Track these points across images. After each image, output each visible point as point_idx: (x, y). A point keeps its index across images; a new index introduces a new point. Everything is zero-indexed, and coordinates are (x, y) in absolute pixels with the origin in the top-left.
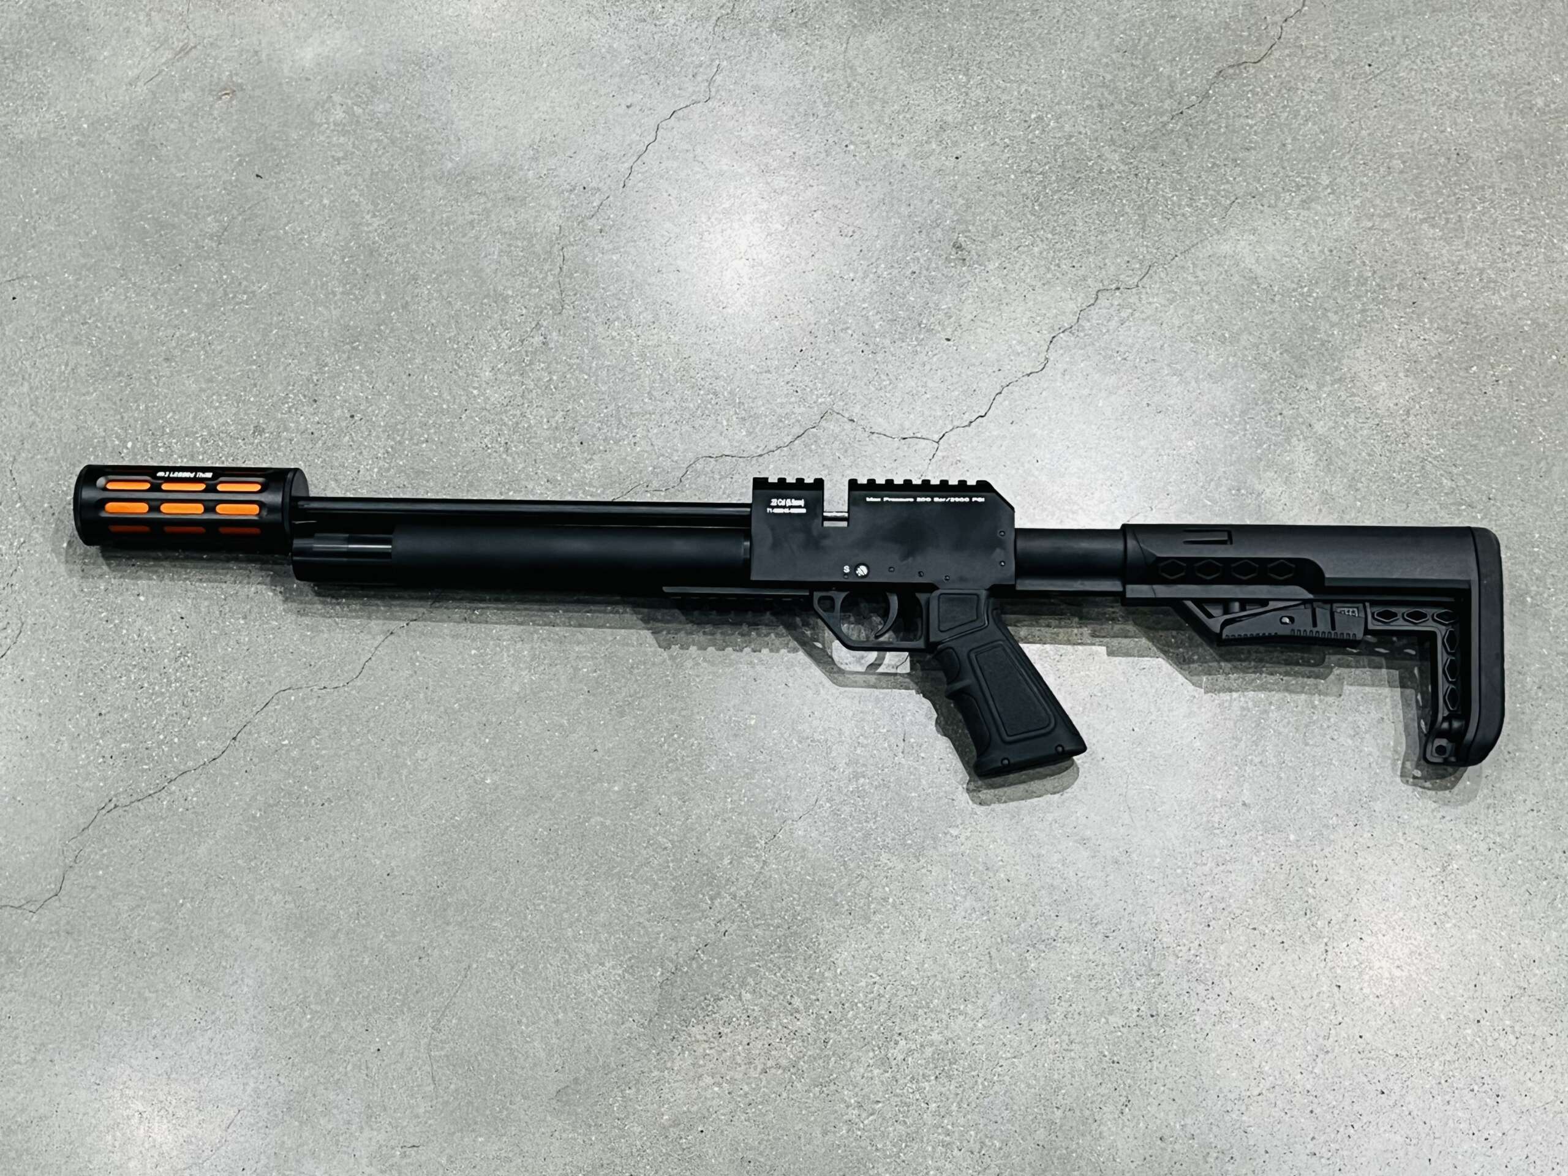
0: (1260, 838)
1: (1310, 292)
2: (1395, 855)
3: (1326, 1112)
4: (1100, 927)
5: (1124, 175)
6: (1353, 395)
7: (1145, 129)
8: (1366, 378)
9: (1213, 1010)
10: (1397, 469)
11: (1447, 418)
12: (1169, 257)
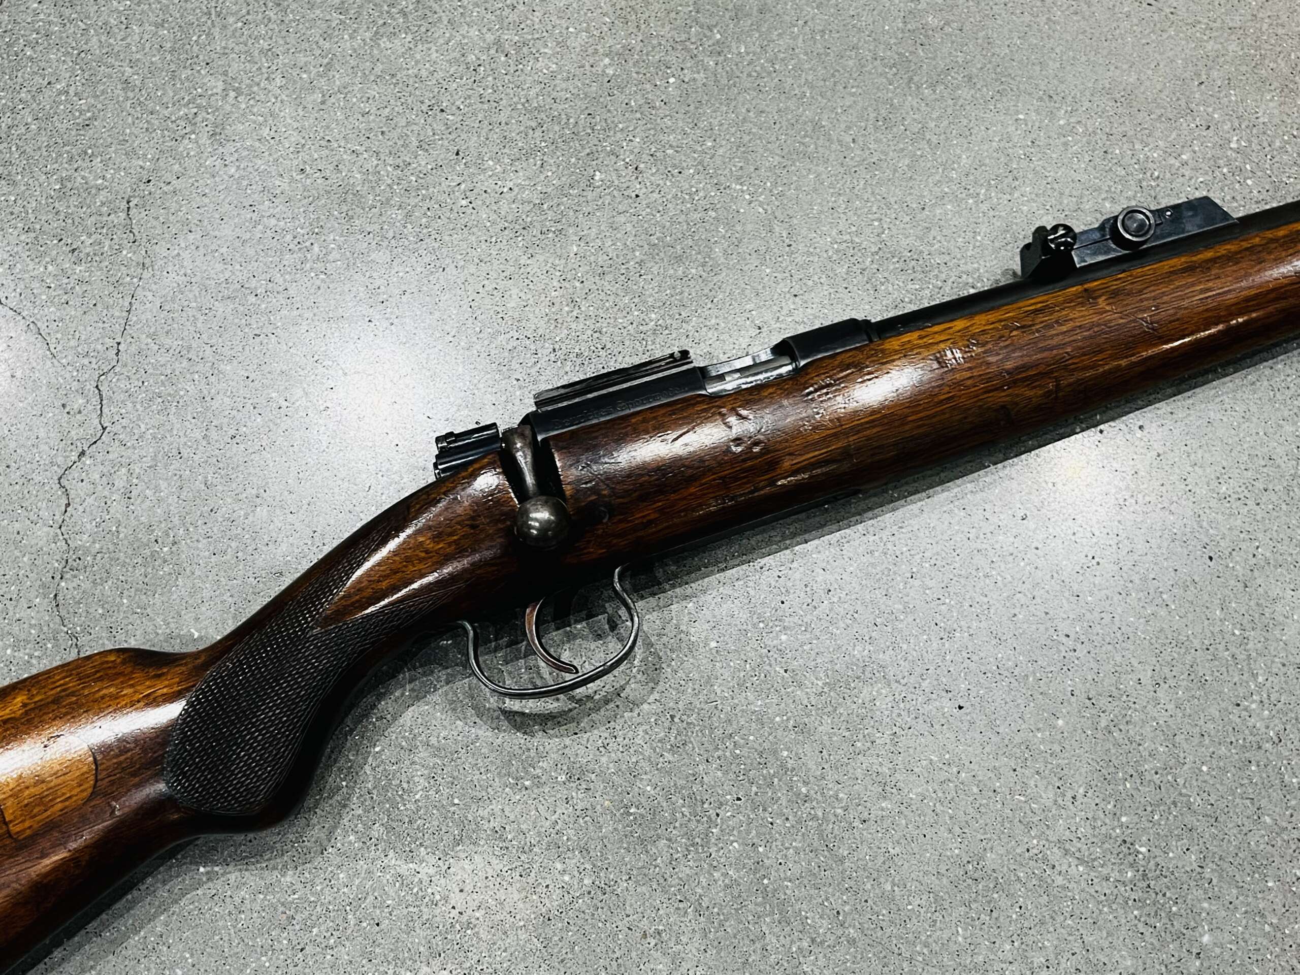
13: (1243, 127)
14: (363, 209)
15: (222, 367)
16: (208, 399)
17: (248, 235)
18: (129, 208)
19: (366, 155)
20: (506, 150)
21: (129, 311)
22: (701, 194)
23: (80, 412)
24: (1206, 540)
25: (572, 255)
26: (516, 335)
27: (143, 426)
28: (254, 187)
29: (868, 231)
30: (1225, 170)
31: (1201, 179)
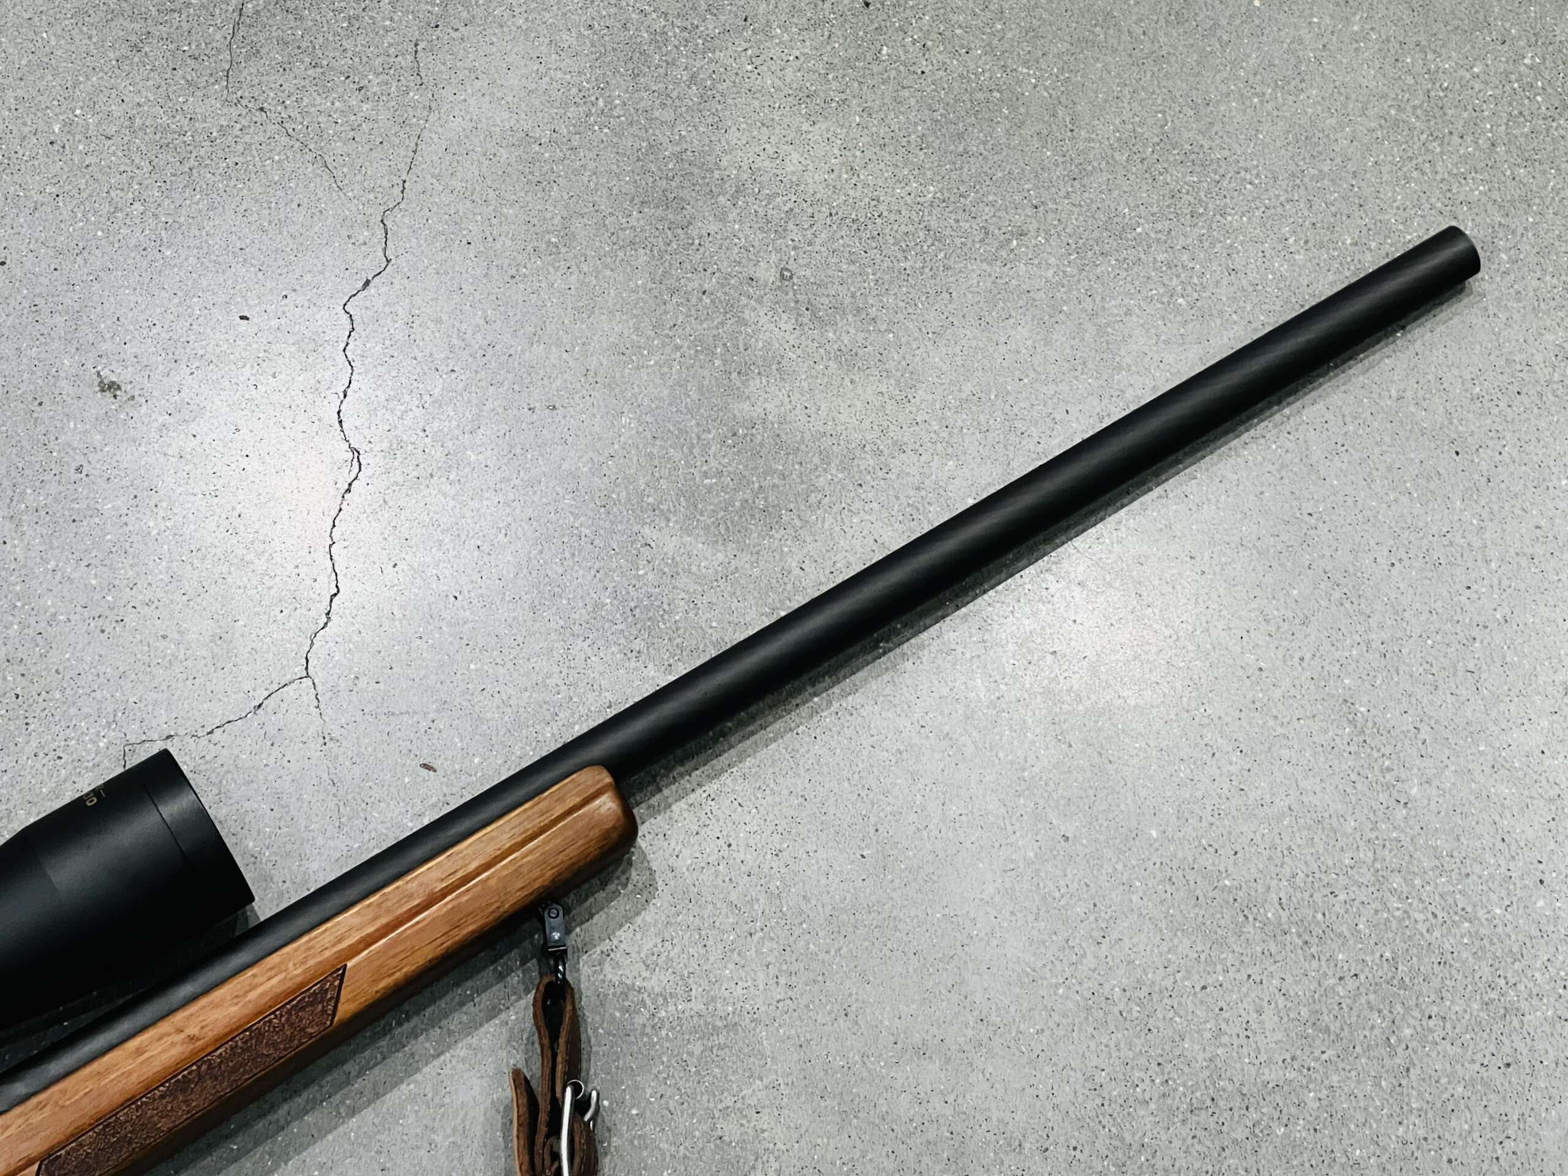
0: (1120, 867)
1: (609, 102)
2: (1285, 753)
3: (1464, 1147)
4: (1027, 1145)
5: (244, 122)
6: (770, 198)
7: (218, 36)
8: (767, 163)
9: (1240, 1134)
10: (900, 255)
11: (904, 142)
12: (397, 190)
13: (1539, 43)
14: (649, 67)
15: (505, 210)
16: (490, 239)
17: (534, 86)
18: (416, 52)
19: (654, 15)
20: (795, 20)
21: (415, 152)
22: (987, 75)
23: (365, 244)
24: (1454, 436)
25: (854, 125)
26: (794, 198)
27: (426, 261)
28: (541, 40)
29: (1150, 121)
30: (1516, 85)
31: (1490, 93)
